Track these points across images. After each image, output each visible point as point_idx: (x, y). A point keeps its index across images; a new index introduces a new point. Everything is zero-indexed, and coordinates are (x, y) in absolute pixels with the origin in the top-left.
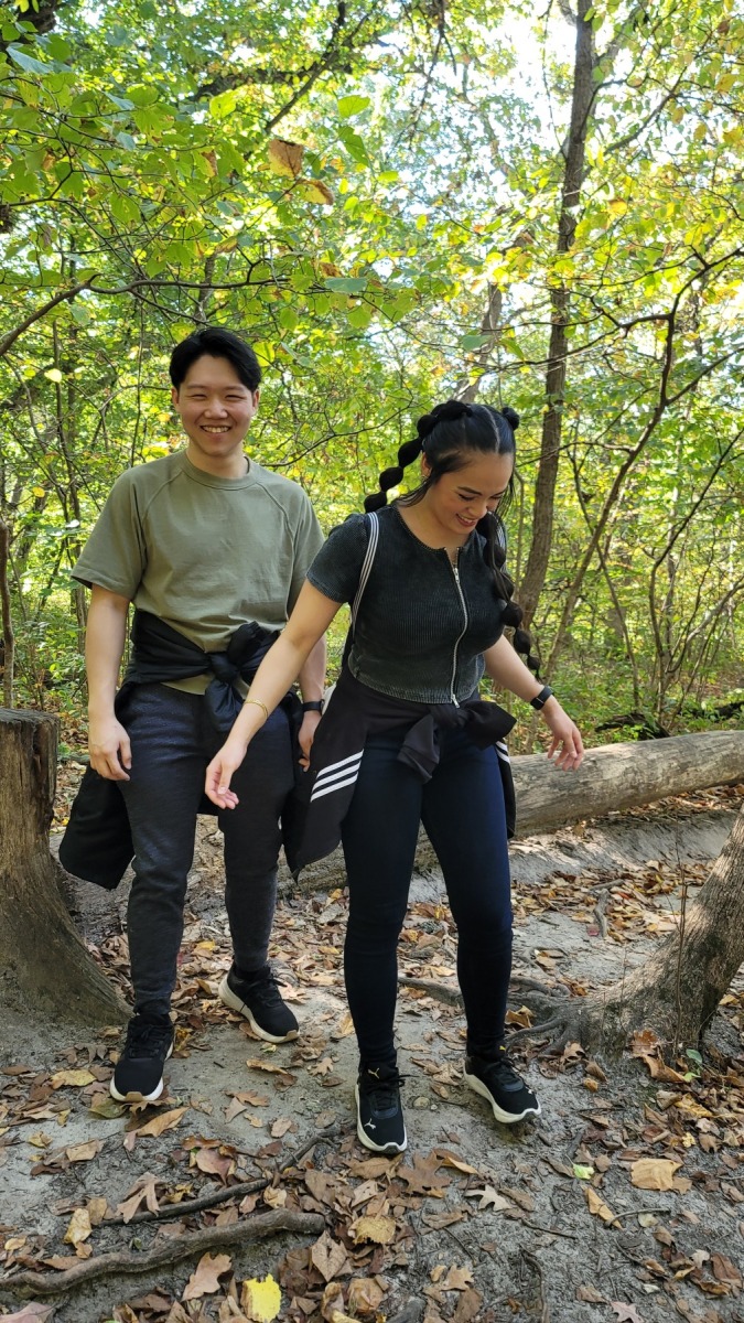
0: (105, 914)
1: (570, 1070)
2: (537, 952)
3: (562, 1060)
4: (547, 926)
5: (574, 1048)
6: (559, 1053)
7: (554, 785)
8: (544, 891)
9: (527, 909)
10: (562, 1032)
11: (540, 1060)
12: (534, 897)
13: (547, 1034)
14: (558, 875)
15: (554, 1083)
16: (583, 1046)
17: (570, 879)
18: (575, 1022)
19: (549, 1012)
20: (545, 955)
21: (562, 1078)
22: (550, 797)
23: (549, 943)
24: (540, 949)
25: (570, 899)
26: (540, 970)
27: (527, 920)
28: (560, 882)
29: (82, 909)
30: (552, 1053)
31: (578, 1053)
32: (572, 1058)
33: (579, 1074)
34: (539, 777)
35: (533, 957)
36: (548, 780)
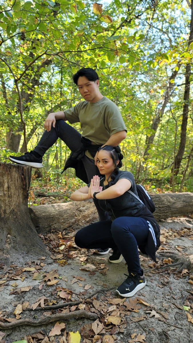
0: (47, 228)
1: (184, 278)
2: (176, 246)
3: (181, 274)
4: (181, 240)
5: (185, 271)
6: (180, 272)
7: (184, 201)
8: (180, 232)
9: (175, 236)
10: (181, 266)
11: (174, 274)
12: (177, 233)
13: (177, 266)
14: (186, 228)
15: (178, 281)
16: (189, 270)
17: (189, 229)
18: (186, 263)
19: (177, 260)
20: (179, 247)
21: (181, 280)
22: (182, 205)
23: (181, 245)
24: (178, 246)
25: (189, 234)
26: (177, 251)
27: (175, 239)
28: (186, 230)
29: (40, 226)
30: (178, 272)
31: (187, 272)
32: (185, 274)
33: (187, 279)
34: (179, 199)
35: (175, 248)
36: (182, 200)
